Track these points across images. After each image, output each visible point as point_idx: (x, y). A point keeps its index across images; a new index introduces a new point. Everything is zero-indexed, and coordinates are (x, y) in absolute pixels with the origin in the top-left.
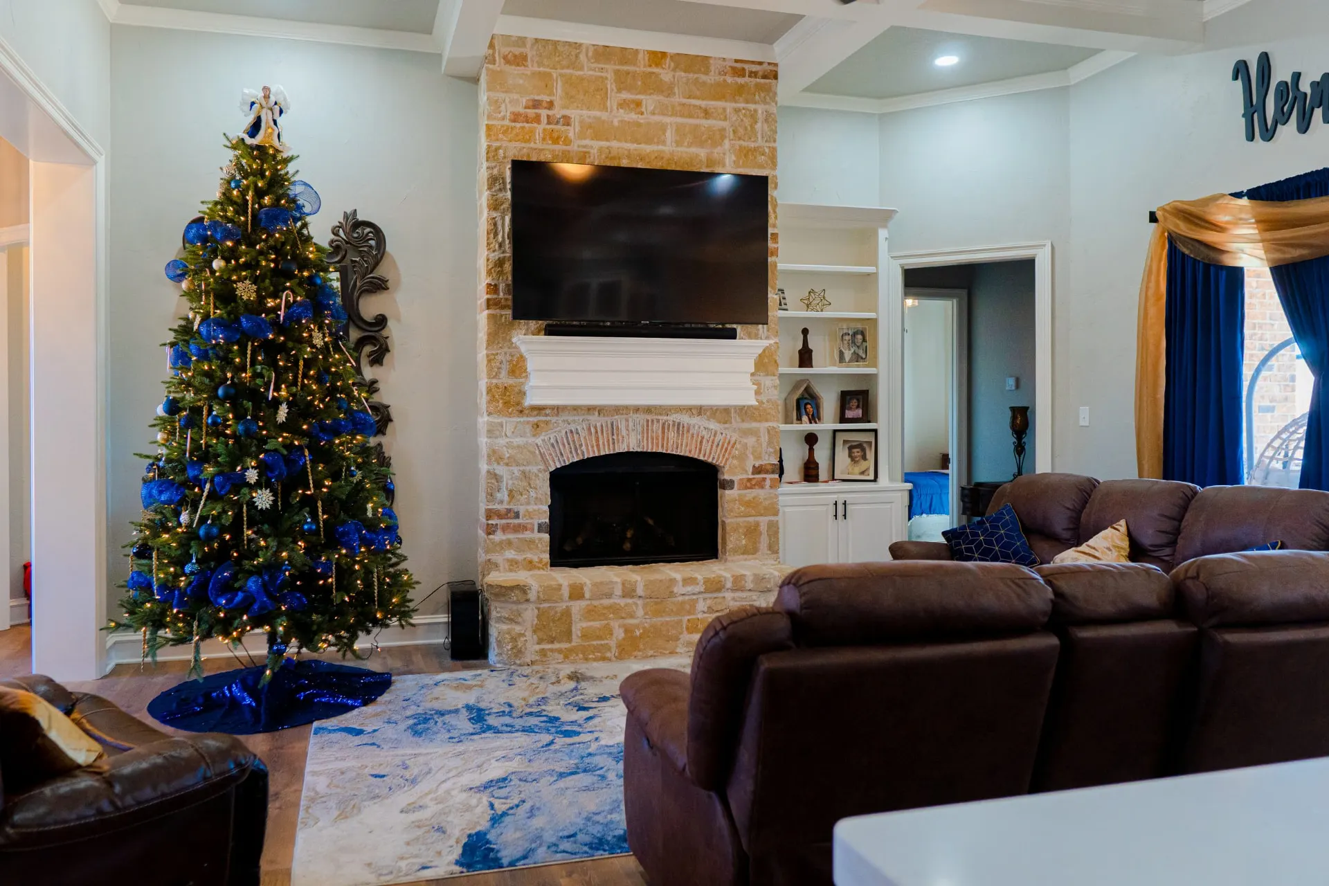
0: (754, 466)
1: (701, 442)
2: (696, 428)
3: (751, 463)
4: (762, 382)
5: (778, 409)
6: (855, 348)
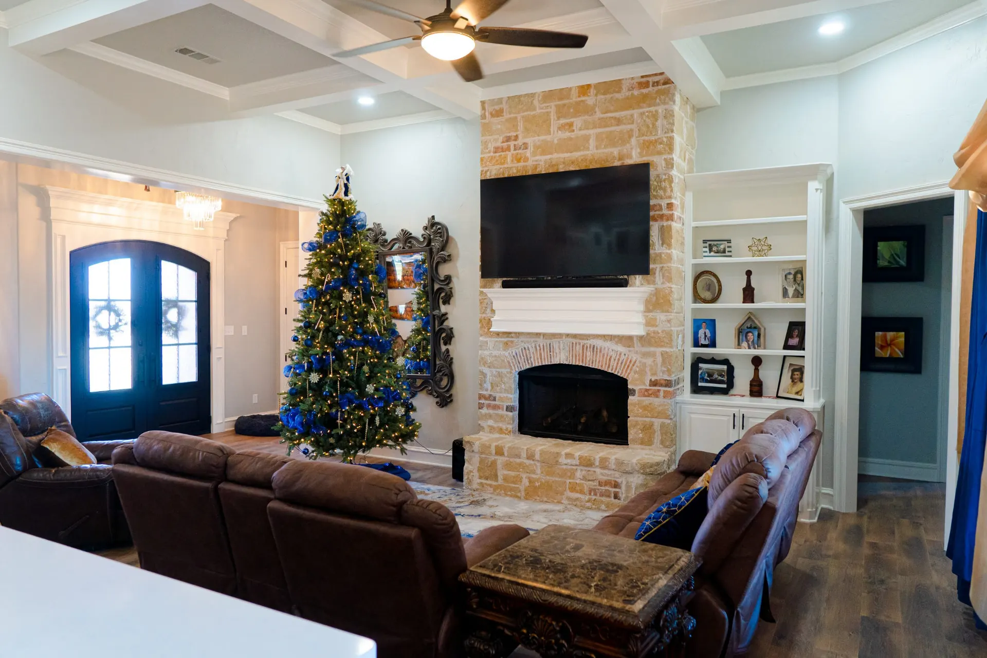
0: (651, 380)
1: (610, 360)
2: (606, 349)
3: (648, 377)
4: (658, 317)
5: (671, 338)
6: (797, 285)
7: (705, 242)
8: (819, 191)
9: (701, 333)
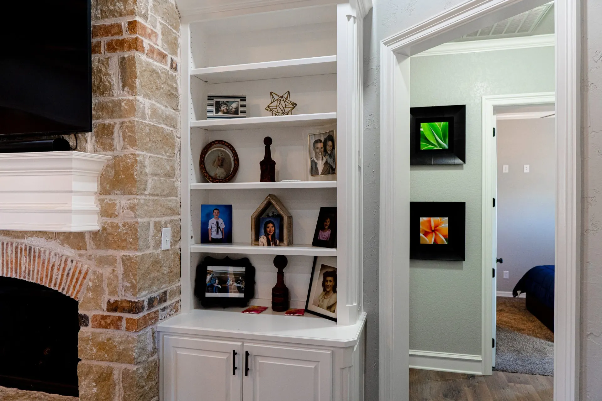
0: (109, 302)
1: (52, 270)
2: (47, 253)
3: (106, 297)
4: (118, 202)
5: (135, 235)
6: (327, 157)
7: (210, 98)
8: (352, 19)
9: (212, 223)
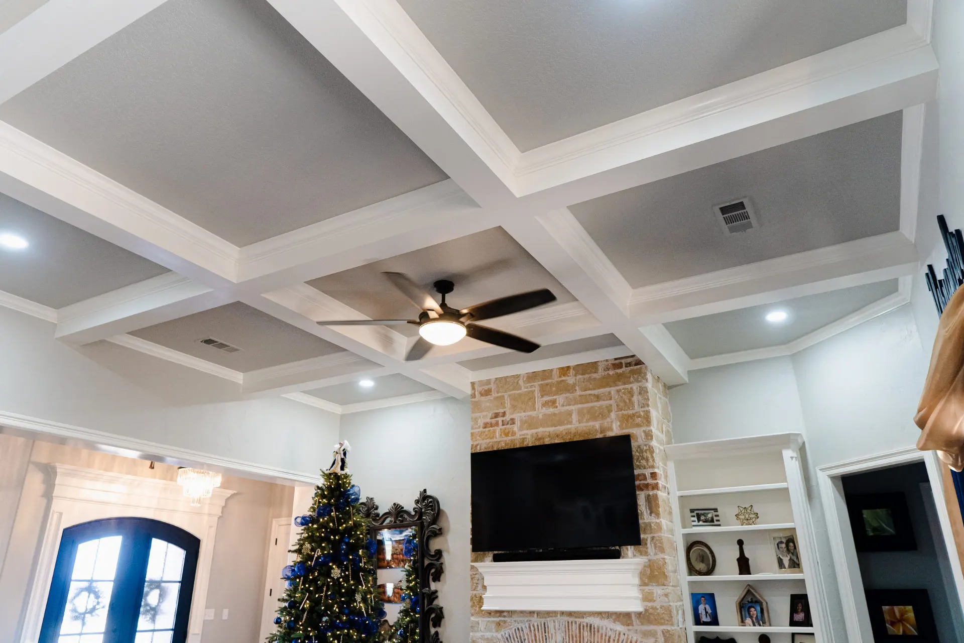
2: (604, 628)
4: (655, 591)
5: (670, 614)
6: (790, 554)
7: (692, 511)
8: (794, 459)
9: (701, 608)
